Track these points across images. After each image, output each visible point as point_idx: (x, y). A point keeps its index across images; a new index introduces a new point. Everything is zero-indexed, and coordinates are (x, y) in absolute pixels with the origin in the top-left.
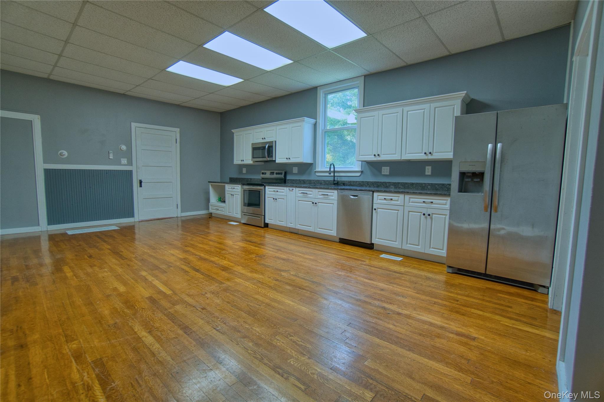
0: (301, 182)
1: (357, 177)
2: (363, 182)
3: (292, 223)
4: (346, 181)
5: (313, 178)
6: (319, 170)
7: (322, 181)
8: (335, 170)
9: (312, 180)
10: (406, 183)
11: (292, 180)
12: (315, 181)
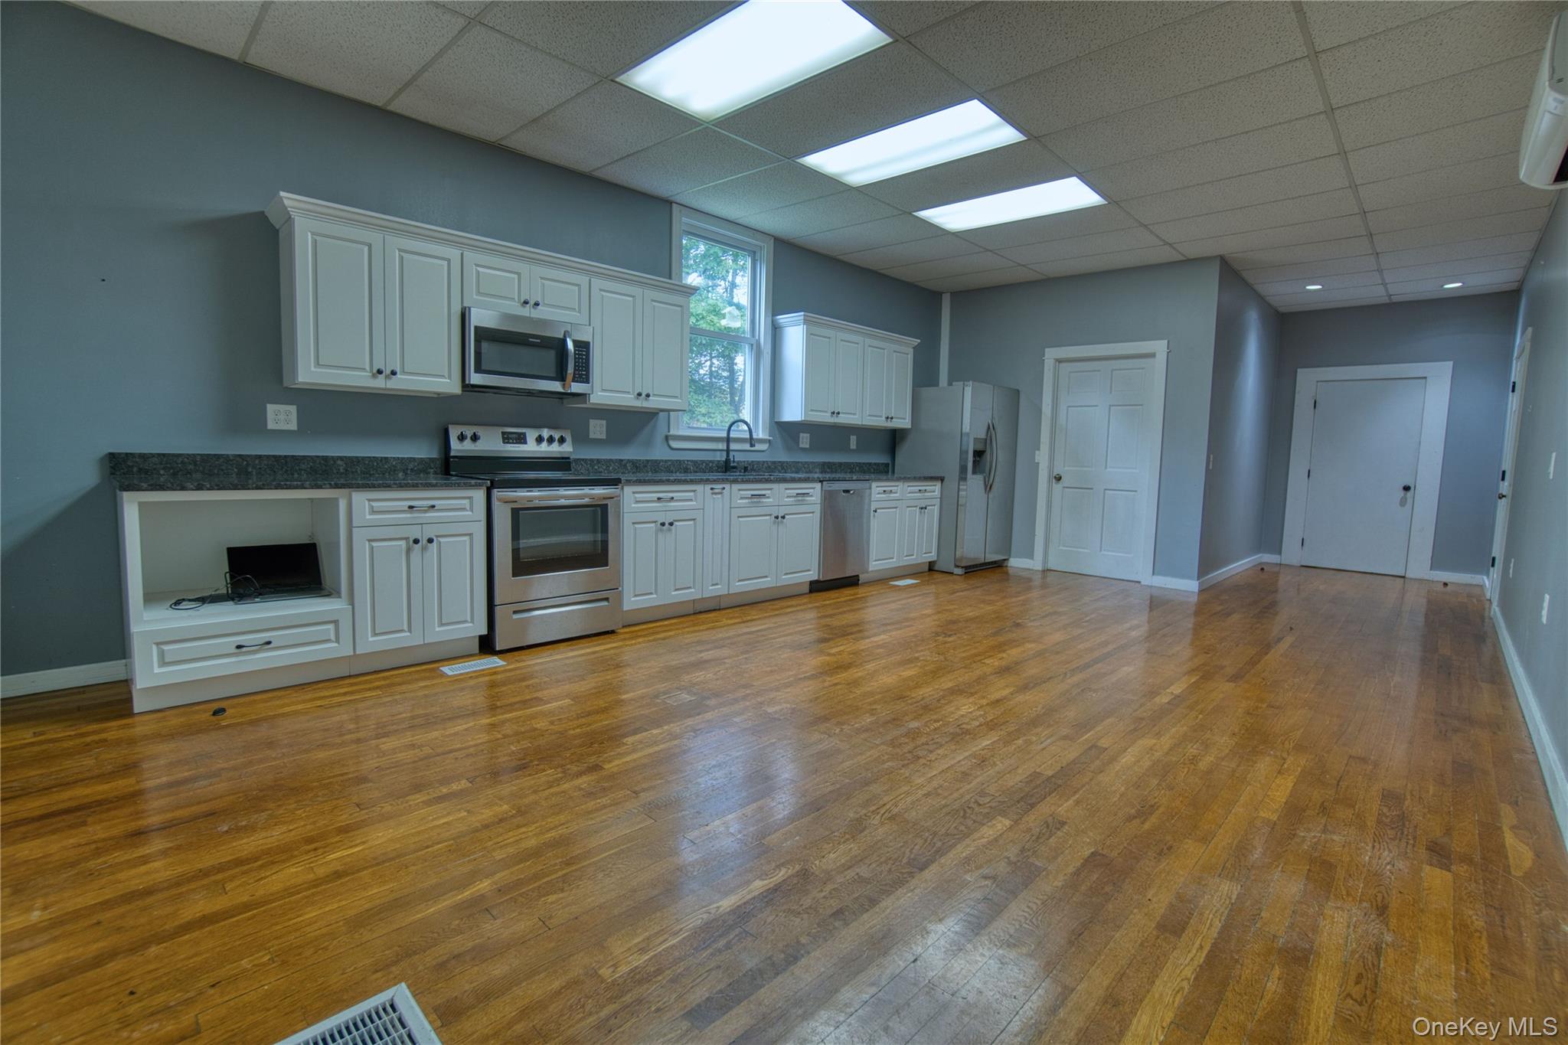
0: (625, 466)
1: (763, 453)
2: (774, 463)
3: (717, 584)
4: (744, 462)
5: (659, 453)
6: (681, 433)
7: (689, 463)
8: (731, 436)
9: (662, 461)
10: (834, 464)
11: (592, 460)
12: (670, 463)
